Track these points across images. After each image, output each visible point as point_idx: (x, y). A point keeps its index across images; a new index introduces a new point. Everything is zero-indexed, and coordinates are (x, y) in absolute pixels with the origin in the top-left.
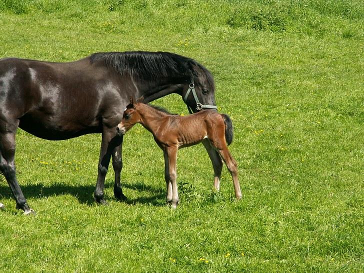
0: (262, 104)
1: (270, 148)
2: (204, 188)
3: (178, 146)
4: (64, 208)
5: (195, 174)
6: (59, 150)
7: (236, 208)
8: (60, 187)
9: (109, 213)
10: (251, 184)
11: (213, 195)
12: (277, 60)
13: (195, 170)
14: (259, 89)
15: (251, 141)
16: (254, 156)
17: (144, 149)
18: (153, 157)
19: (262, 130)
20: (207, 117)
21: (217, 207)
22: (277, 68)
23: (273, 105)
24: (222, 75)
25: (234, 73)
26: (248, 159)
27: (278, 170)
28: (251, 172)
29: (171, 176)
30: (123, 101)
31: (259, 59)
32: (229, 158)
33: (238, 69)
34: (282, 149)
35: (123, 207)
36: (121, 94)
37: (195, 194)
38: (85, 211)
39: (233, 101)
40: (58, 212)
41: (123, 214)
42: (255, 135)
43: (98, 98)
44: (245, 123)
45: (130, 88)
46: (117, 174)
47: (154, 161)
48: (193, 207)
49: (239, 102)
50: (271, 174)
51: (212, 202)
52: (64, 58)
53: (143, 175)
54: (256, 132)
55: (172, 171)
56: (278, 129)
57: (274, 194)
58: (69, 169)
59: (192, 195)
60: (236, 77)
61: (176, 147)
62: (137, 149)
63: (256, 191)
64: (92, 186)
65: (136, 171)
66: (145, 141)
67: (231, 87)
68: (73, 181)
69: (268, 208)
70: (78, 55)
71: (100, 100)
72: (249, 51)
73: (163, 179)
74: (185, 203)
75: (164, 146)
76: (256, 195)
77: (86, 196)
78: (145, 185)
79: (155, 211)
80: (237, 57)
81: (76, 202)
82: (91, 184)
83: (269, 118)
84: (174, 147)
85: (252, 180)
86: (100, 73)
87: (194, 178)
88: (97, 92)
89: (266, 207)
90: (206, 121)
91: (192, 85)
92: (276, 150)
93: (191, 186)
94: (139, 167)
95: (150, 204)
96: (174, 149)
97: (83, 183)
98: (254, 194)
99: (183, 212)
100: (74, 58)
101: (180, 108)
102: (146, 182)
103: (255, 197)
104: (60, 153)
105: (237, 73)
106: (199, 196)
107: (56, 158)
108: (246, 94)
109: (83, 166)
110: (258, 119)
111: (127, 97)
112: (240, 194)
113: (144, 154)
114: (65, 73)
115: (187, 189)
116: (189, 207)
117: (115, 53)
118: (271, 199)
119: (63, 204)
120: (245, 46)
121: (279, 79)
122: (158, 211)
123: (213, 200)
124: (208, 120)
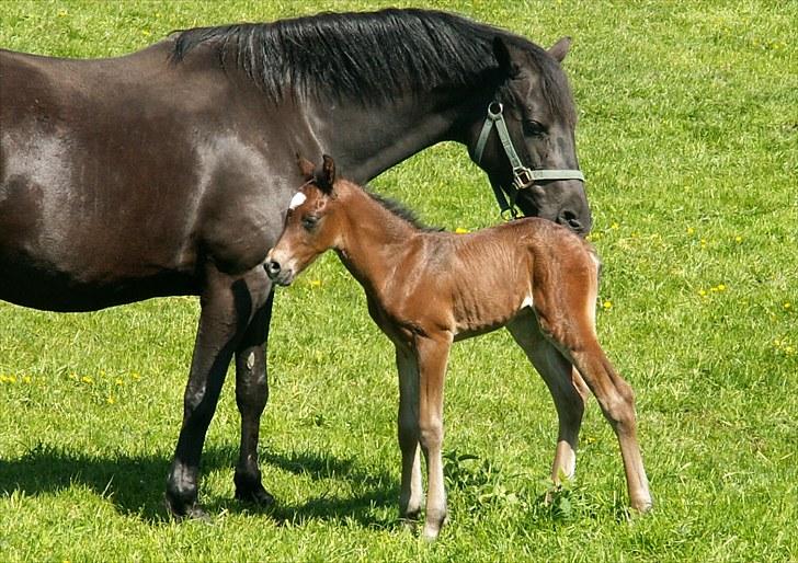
0: (725, 199)
1: (748, 344)
2: (530, 473)
3: (451, 335)
4: (65, 528)
5: (498, 427)
6: (52, 335)
7: (632, 541)
8: (55, 460)
9: (214, 549)
10: (684, 461)
11: (556, 498)
12: (776, 56)
13: (499, 413)
14: (714, 151)
15: (685, 320)
16: (696, 371)
17: (330, 339)
18: (364, 368)
19: (721, 287)
20: (537, 235)
21: (571, 536)
22: (777, 81)
23: (760, 205)
24: (593, 102)
25: (633, 95)
26: (673, 380)
27: (772, 418)
28: (683, 425)
29: (424, 433)
30: (277, 184)
31: (718, 52)
32: (605, 378)
33: (646, 82)
34: (789, 349)
35: (260, 530)
36: (271, 159)
37: (500, 491)
38: (133, 540)
39: (629, 189)
40: (46, 540)
41: (261, 551)
42: (697, 304)
43: (199, 173)
44: (666, 261)
45: (298, 139)
46: (248, 425)
47: (363, 381)
48: (490, 535)
49: (649, 192)
50: (750, 431)
51: (555, 519)
52: (73, 35)
53: (326, 427)
54: (702, 292)
55: (429, 416)
56: (775, 284)
57: (761, 498)
58: (84, 400)
59: (487, 495)
60: (640, 111)
61: (446, 337)
62: (311, 339)
63: (700, 487)
64: (158, 457)
65: (304, 413)
66: (339, 313)
67: (623, 142)
68: (96, 439)
69: (738, 542)
70: (121, 25)
71: (205, 181)
72: (684, 25)
73: (391, 442)
74: (465, 521)
75: (409, 333)
76: (700, 499)
77: (138, 489)
78: (334, 459)
79: (365, 544)
80: (643, 43)
81: (105, 508)
82: (154, 452)
83: (748, 246)
84: (440, 339)
85: (687, 450)
86: (201, 91)
87: (495, 438)
88: (194, 152)
89: (731, 539)
90: (532, 249)
91: (496, 110)
92: (769, 354)
93: (486, 465)
94: (316, 399)
95: (349, 520)
96: (439, 344)
97: (130, 447)
98: (692, 496)
99: (459, 552)
100: (108, 34)
101: (454, 208)
102: (338, 449)
103: (695, 506)
104: (56, 347)
105: (644, 95)
106: (512, 498)
107: (43, 363)
108: (670, 167)
109: (130, 392)
110: (710, 251)
111: (290, 169)
112: (644, 494)
113: (332, 355)
114: (86, 90)
115: (471, 476)
116: (476, 534)
117: (247, 26)
118: (748, 513)
119: (61, 513)
120: (670, 7)
121: (780, 119)
122: (376, 546)
123: (556, 514)
124: (540, 246)
